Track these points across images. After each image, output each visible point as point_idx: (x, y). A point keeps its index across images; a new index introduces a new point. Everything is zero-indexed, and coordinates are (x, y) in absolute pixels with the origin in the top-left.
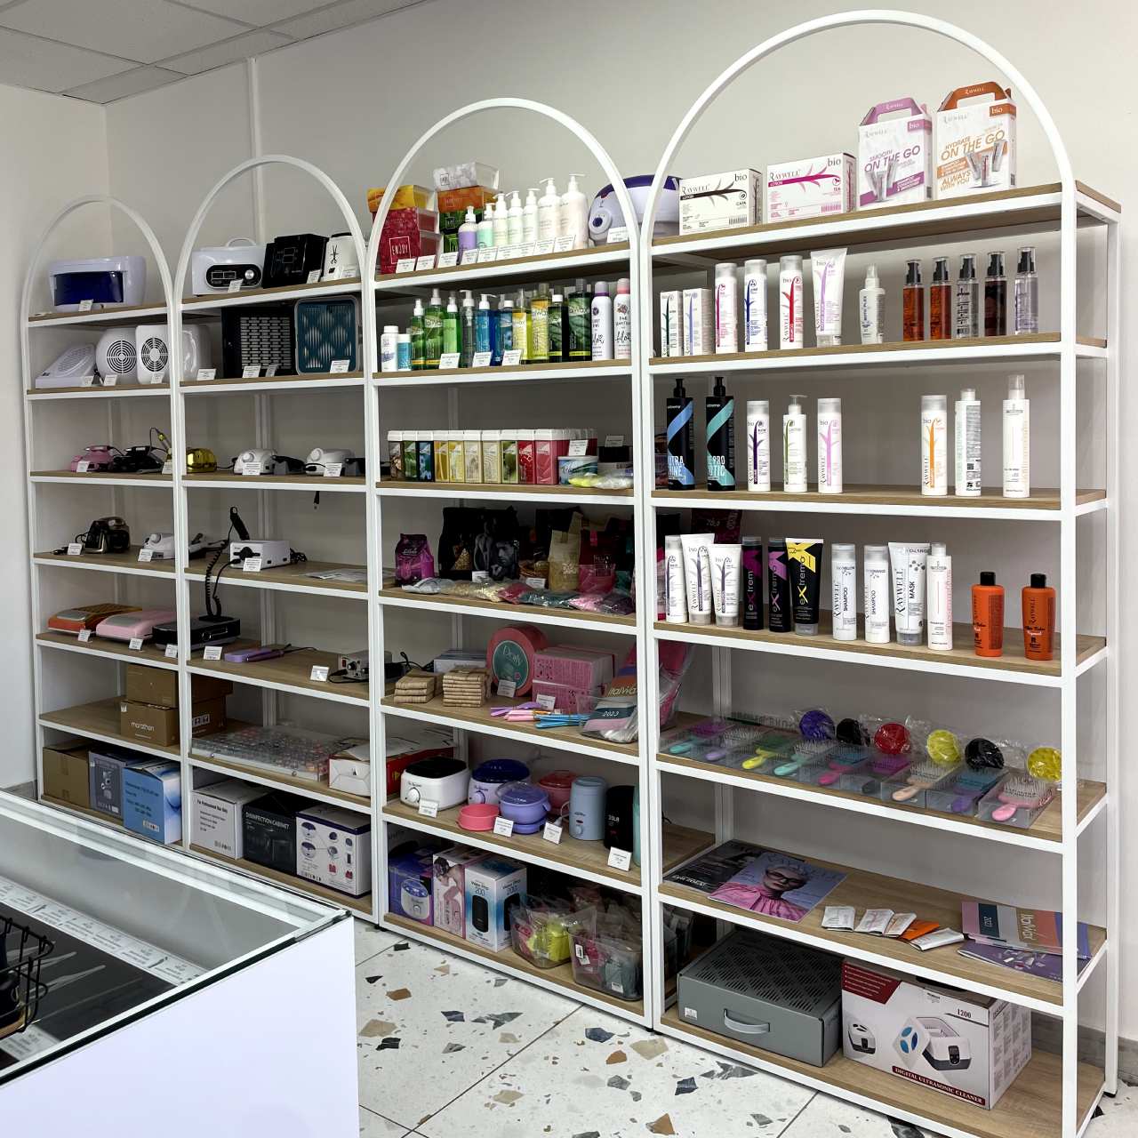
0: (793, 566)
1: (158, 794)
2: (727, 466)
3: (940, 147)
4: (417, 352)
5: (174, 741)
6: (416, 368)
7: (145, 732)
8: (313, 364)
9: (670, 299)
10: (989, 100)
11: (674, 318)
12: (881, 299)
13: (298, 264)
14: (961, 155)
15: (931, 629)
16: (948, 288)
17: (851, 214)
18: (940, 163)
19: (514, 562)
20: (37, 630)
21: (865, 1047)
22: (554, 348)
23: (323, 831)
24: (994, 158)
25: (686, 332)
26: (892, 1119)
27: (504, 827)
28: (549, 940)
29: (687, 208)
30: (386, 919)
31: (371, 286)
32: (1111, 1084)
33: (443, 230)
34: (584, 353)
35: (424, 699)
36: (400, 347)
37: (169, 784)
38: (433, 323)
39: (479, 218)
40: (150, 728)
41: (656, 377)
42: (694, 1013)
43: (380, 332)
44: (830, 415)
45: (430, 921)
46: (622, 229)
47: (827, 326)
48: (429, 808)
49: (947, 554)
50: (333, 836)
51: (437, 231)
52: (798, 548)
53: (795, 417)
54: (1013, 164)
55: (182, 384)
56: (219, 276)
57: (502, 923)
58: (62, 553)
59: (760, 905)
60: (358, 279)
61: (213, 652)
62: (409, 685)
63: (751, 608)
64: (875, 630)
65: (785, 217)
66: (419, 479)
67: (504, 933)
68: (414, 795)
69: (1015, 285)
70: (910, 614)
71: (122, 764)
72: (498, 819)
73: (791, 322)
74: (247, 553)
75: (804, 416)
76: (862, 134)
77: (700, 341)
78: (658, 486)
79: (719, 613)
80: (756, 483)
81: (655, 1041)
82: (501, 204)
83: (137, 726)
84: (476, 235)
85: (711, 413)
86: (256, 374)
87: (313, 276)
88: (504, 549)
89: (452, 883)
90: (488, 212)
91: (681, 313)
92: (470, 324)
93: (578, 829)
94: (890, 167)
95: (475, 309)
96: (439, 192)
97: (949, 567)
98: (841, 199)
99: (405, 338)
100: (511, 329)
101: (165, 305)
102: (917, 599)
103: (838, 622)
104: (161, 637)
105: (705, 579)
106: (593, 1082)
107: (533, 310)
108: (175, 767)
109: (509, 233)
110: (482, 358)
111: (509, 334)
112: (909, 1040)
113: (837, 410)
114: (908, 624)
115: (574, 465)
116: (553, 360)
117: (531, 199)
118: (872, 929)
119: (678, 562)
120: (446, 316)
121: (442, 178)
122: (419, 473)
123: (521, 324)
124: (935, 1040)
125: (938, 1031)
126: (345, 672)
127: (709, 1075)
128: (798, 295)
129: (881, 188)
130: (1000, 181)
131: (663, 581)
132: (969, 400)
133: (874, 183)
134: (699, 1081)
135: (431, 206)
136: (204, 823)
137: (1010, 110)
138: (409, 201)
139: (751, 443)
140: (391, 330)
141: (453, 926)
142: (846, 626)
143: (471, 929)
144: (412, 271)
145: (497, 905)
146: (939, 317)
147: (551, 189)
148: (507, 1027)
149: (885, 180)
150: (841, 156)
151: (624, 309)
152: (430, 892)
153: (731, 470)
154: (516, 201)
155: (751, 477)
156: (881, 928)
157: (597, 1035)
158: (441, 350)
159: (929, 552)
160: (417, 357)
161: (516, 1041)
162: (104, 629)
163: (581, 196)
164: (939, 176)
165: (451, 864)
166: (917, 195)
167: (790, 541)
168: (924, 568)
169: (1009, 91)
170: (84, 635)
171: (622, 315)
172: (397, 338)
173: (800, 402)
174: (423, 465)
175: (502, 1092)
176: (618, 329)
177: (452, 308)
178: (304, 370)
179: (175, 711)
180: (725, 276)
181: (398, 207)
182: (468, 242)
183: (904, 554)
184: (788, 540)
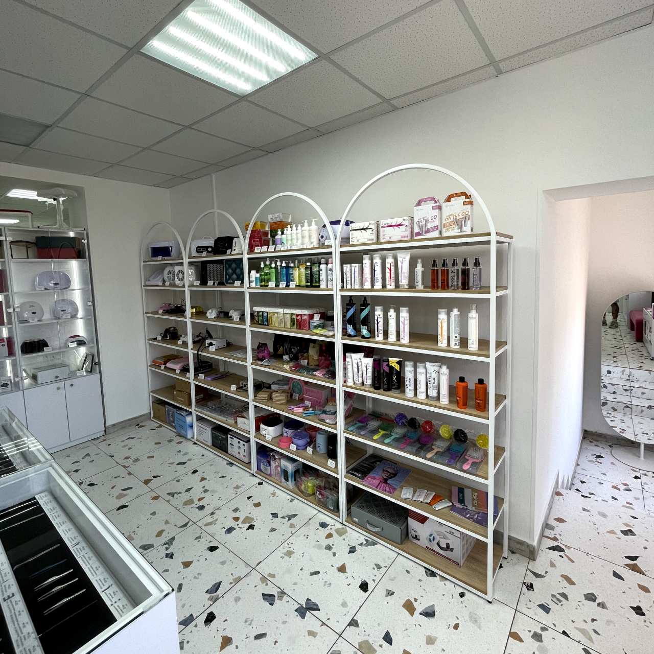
0: (391, 368)
1: (185, 422)
2: (368, 330)
3: (444, 217)
4: (262, 280)
5: (190, 405)
6: (261, 286)
7: (182, 401)
8: (230, 281)
9: (347, 267)
10: (463, 199)
11: (348, 275)
12: (423, 272)
13: (224, 247)
14: (452, 220)
15: (441, 396)
16: (448, 270)
17: (412, 240)
18: (444, 222)
19: (297, 353)
20: (149, 364)
21: (416, 538)
22: (307, 282)
23: (236, 440)
24: (465, 221)
25: (353, 279)
26: (425, 568)
27: (293, 447)
28: (308, 487)
29: (352, 234)
30: (256, 473)
31: (246, 257)
32: (505, 554)
33: (271, 236)
34: (318, 284)
35: (266, 401)
36: (256, 278)
37: (189, 419)
38: (267, 271)
39: (283, 233)
40: (183, 400)
41: (342, 296)
42: (357, 520)
43: (250, 273)
44: (404, 314)
45: (270, 475)
46: (329, 240)
47: (403, 281)
48: (269, 438)
49: (447, 368)
50: (239, 442)
51: (269, 237)
52: (393, 361)
53: (392, 313)
54: (472, 224)
55: (189, 287)
56: (200, 249)
57: (293, 479)
58: (155, 339)
59: (379, 487)
60: (242, 254)
61: (201, 376)
62: (262, 396)
63: (376, 382)
64: (421, 394)
65: (388, 240)
66: (263, 325)
67: (294, 482)
68: (264, 433)
69: (473, 270)
70: (433, 389)
71: (175, 410)
72: (291, 444)
73: (390, 278)
74: (211, 344)
75: (395, 313)
76: (415, 210)
77: (358, 283)
78: (343, 335)
79: (365, 383)
80: (378, 337)
81: (343, 528)
82: (289, 228)
83: (180, 399)
84: (281, 239)
85: (362, 310)
86: (212, 284)
87: (229, 251)
88: (294, 348)
89: (277, 464)
90: (285, 232)
91: (351, 272)
92: (279, 271)
93: (318, 449)
94: (426, 222)
95: (281, 266)
96: (270, 223)
97: (448, 374)
98: (408, 233)
99: (258, 275)
100: (293, 274)
101: (182, 259)
102: (436, 384)
103: (407, 390)
104: (185, 370)
105: (360, 370)
106: (319, 547)
107: (300, 268)
108: (191, 413)
109: (292, 239)
110: (283, 285)
111: (292, 275)
112: (431, 539)
113: (407, 312)
114: (433, 393)
115: (315, 324)
116: (307, 286)
117: (299, 227)
118: (419, 500)
119: (351, 363)
120: (271, 268)
121: (270, 218)
122: (263, 323)
123: (296, 273)
124: (441, 540)
125: (442, 537)
126: (242, 387)
127: (361, 544)
128: (393, 268)
129: (422, 231)
130: (467, 230)
131: (345, 369)
132: (455, 312)
133: (420, 229)
134: (358, 547)
135: (267, 228)
136: (200, 433)
137: (471, 203)
138: (258, 227)
139: (376, 322)
140: (253, 272)
141: (277, 478)
142: (410, 392)
143: (283, 480)
144: (260, 251)
145: (292, 473)
146: (444, 280)
147: (306, 224)
148: (293, 521)
149: (424, 228)
150: (408, 218)
151: (331, 270)
152: (270, 465)
153: (370, 331)
154: (294, 228)
155: (376, 335)
156: (422, 499)
157: (323, 525)
158: (269, 280)
159: (441, 367)
160: (262, 282)
161: (295, 527)
162: (169, 365)
163: (316, 227)
164: (444, 227)
165: (276, 457)
166: (436, 234)
167: (390, 359)
168: (439, 372)
169: (470, 196)
170: (163, 367)
171: (330, 272)
172: (255, 275)
173: (394, 308)
174: (264, 320)
175: (287, 551)
176: (329, 277)
177: (273, 265)
178: (227, 283)
179: (190, 395)
180: (366, 261)
181: (255, 229)
182: (278, 242)
183: (431, 367)
184: (389, 358)
